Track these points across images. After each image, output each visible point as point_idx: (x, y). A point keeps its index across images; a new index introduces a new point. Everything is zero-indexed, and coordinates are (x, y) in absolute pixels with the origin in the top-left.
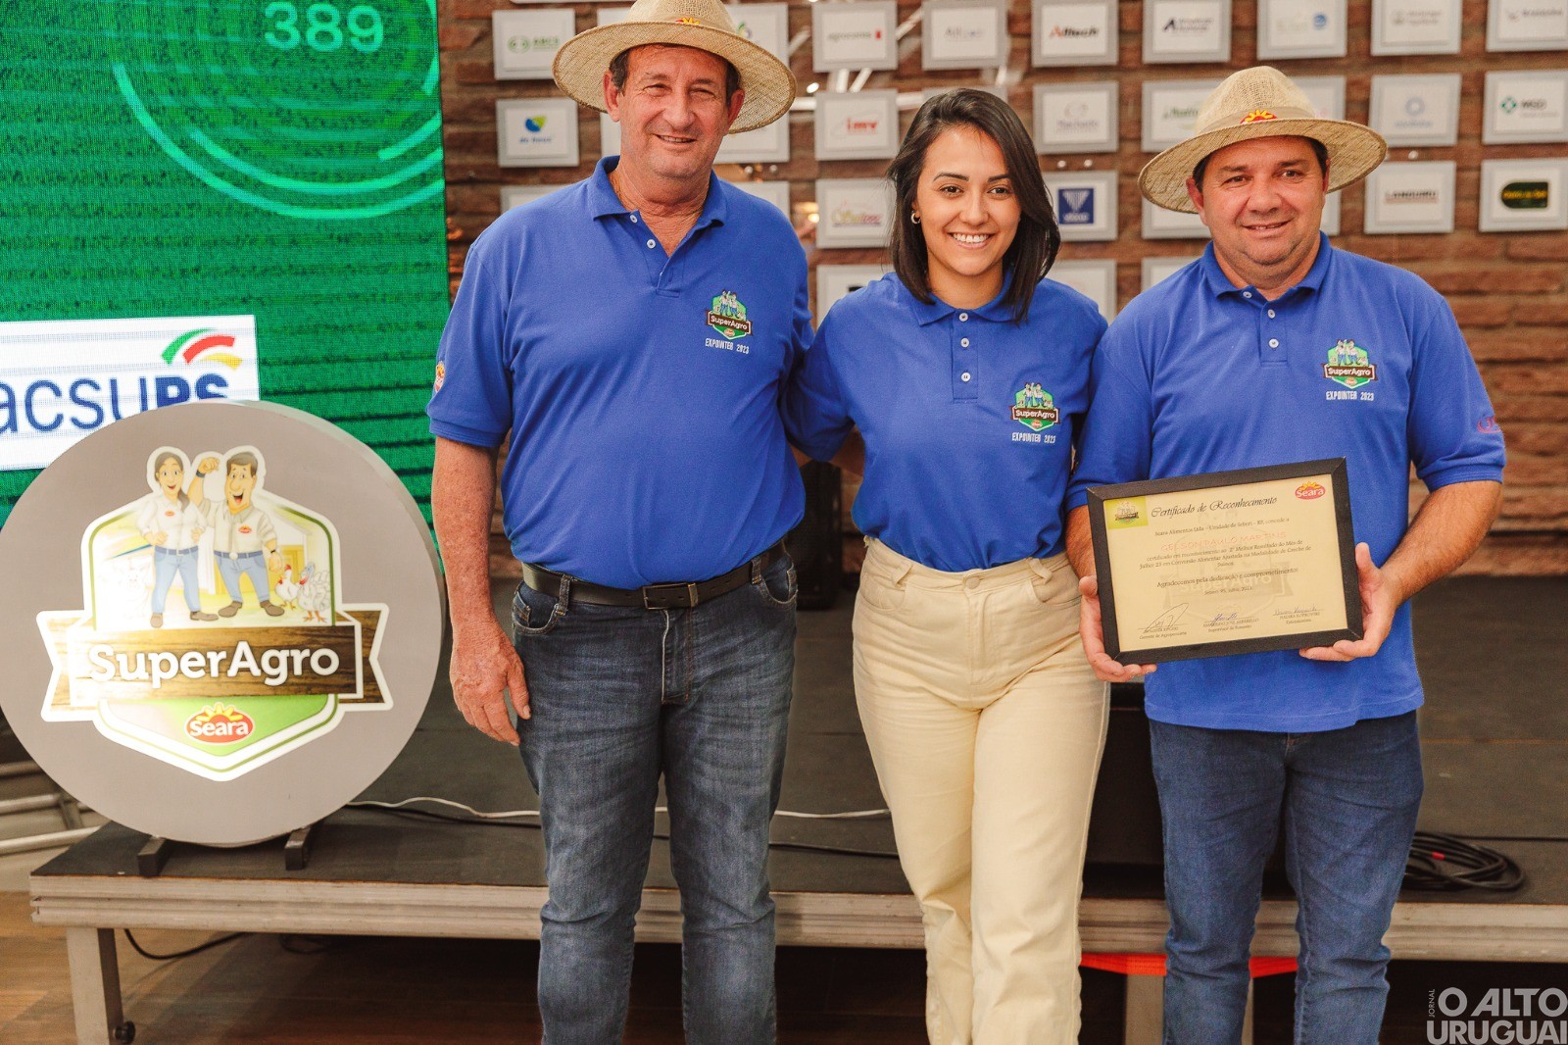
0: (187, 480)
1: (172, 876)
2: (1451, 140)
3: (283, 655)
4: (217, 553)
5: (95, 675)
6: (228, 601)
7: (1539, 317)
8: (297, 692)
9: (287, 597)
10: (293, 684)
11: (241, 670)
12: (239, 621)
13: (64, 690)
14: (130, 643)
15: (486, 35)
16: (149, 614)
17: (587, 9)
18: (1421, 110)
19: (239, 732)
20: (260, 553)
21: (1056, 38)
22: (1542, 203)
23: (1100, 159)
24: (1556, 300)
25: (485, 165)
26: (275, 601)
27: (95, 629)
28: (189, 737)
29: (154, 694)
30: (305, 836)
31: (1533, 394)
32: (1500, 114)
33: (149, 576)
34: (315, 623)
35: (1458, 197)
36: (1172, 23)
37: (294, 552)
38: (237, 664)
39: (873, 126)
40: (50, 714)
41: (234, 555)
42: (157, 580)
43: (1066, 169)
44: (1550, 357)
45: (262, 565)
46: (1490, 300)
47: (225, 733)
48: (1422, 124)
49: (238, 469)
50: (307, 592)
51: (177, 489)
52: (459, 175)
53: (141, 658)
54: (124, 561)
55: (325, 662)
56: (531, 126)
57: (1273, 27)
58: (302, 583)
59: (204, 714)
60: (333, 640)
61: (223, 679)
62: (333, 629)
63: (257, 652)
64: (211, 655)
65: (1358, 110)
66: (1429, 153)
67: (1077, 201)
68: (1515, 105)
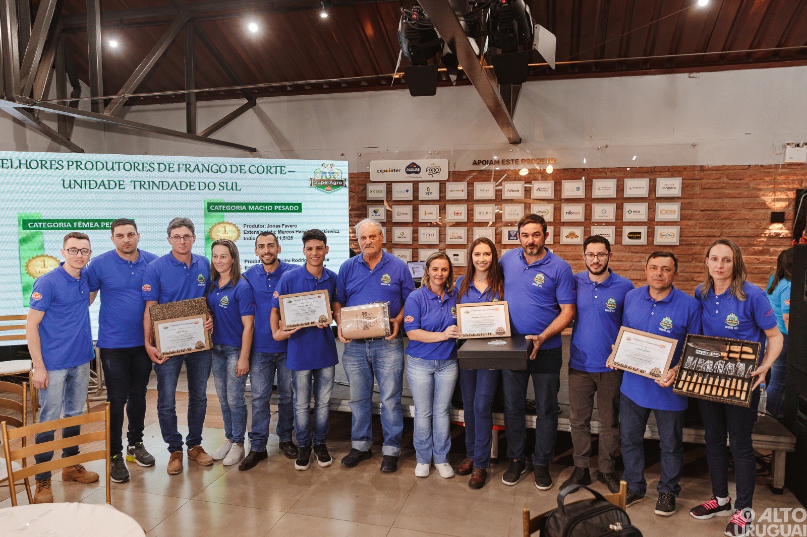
2: (614, 220)
15: (365, 189)
17: (390, 183)
18: (606, 213)
21: (509, 192)
22: (639, 238)
32: (627, 214)
35: (616, 235)
36: (538, 189)
39: (461, 214)
43: (510, 226)
46: (625, 263)
48: (606, 216)
56: (375, 212)
57: (565, 190)
65: (589, 212)
66: (608, 224)
67: (513, 234)
68: (631, 212)
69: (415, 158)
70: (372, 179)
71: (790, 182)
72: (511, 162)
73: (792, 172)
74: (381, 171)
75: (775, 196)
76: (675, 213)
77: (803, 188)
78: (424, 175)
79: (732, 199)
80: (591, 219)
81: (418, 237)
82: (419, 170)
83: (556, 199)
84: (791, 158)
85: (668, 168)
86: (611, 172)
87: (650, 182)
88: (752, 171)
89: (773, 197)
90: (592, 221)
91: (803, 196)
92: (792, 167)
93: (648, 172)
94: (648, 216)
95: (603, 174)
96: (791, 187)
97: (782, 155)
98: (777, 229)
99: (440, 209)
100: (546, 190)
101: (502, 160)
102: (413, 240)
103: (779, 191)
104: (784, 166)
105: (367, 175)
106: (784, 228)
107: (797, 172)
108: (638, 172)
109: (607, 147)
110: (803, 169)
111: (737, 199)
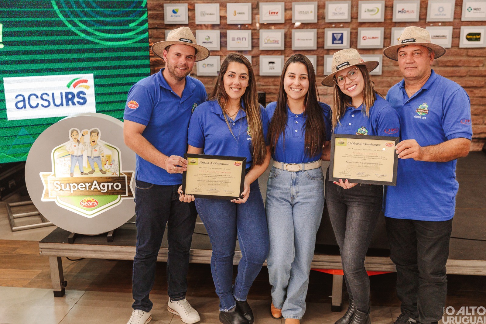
0: (79, 137)
1: (77, 244)
2: (452, 20)
3: (106, 184)
4: (88, 157)
5: (55, 189)
6: (91, 170)
7: (476, 74)
8: (110, 194)
9: (107, 169)
10: (109, 192)
11: (94, 188)
12: (94, 175)
13: (47, 193)
14: (65, 181)
16: (70, 173)
18: (443, 10)
19: (94, 205)
20: (100, 157)
22: (478, 39)
23: (345, 24)
24: (482, 69)
25: (160, 23)
26: (104, 170)
27: (55, 177)
28: (81, 206)
29: (71, 195)
30: (112, 233)
31: (473, 97)
32: (467, 11)
33: (69, 163)
34: (115, 176)
35: (453, 37)
37: (109, 157)
38: (93, 186)
40: (43, 199)
41: (92, 157)
42: (72, 164)
43: (335, 27)
44: (479, 86)
45: (100, 160)
46: (462, 68)
47: (90, 205)
48: (443, 15)
49: (93, 134)
50: (112, 167)
51: (77, 139)
52: (153, 26)
53: (68, 185)
54: (62, 159)
55: (117, 186)
56: (174, 12)
58: (111, 165)
59: (85, 200)
60: (119, 180)
61: (90, 191)
62: (120, 177)
63: (99, 183)
64: (87, 184)
65: (424, 10)
66: (445, 24)
67: (338, 37)
68: (471, 9)
80: (425, 19)
81: (226, 41)
90: (428, 20)
99: (253, 9)
102: (221, 46)
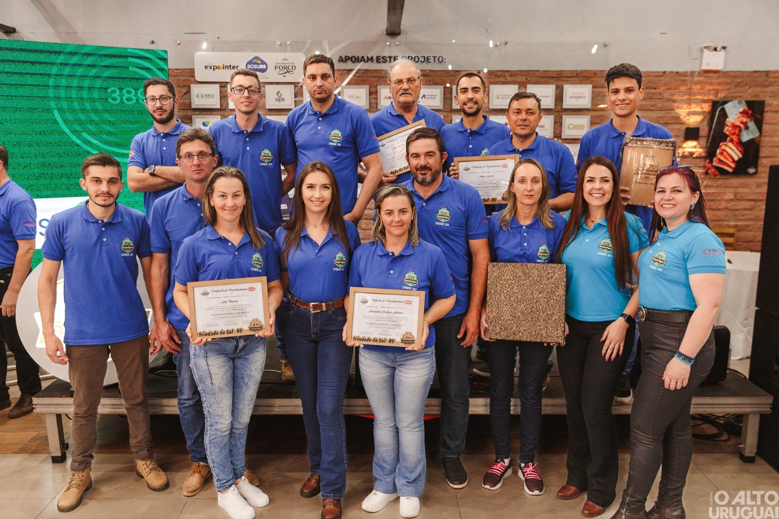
15: (188, 92)
17: (224, 84)
21: (385, 99)
36: (424, 96)
69: (259, 51)
70: (198, 78)
71: (706, 92)
72: (388, 60)
73: (708, 80)
74: (211, 67)
75: (690, 108)
76: (584, 127)
77: (718, 99)
78: (271, 75)
79: (645, 112)
82: (264, 67)
83: (445, 110)
84: (708, 64)
85: (576, 72)
86: (511, 76)
87: (556, 90)
88: (666, 79)
89: (688, 110)
91: (719, 109)
92: (709, 75)
93: (553, 77)
94: (554, 132)
95: (502, 79)
96: (706, 98)
97: (698, 61)
98: (692, 147)
100: (433, 97)
101: (377, 57)
103: (695, 103)
104: (699, 72)
105: (191, 72)
106: (698, 146)
107: (713, 81)
108: (544, 77)
109: (506, 43)
110: (718, 77)
111: (650, 112)
